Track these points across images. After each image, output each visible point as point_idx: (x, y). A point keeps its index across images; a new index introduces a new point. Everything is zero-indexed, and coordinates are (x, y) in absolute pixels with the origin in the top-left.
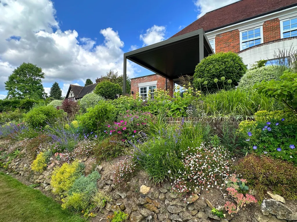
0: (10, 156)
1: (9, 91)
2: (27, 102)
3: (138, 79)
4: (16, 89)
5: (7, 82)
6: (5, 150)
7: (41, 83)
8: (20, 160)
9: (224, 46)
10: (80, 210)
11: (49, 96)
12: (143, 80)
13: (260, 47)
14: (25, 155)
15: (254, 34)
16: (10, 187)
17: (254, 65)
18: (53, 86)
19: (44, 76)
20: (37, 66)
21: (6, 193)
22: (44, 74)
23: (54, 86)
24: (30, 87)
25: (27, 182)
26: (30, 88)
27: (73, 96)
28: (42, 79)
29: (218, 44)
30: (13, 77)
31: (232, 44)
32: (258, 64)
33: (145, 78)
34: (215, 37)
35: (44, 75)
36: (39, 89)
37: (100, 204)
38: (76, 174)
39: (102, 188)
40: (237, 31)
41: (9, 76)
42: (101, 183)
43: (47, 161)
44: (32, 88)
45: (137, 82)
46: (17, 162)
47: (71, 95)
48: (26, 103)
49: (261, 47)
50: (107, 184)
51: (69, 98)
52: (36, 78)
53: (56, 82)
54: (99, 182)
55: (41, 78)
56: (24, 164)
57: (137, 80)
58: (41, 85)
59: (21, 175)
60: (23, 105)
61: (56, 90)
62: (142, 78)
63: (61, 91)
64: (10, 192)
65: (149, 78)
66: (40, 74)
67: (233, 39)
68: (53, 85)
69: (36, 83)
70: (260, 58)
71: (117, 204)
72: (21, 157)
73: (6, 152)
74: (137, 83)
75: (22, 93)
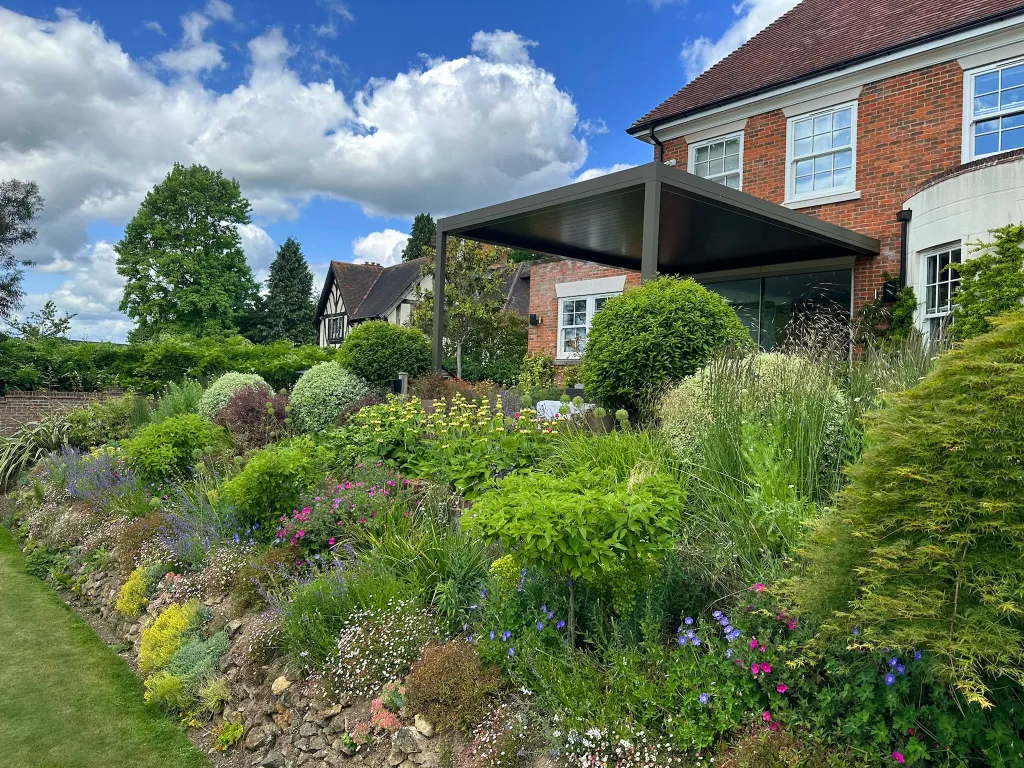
0: (86, 561)
1: (131, 279)
2: (167, 356)
3: (554, 264)
4: (152, 272)
5: (122, 243)
6: (77, 542)
7: (238, 244)
8: (106, 575)
9: (894, 138)
10: (177, 712)
11: (265, 299)
12: (573, 269)
13: (1012, 164)
14: (116, 565)
15: (1000, 90)
16: (72, 644)
17: (983, 246)
18: (279, 254)
19: (247, 215)
20: (222, 177)
21: (63, 656)
22: (246, 206)
23: (282, 256)
24: (200, 263)
25: (110, 636)
26: (197, 267)
27: (341, 308)
28: (240, 227)
29: (870, 127)
30: (141, 226)
31: (929, 130)
32: (995, 241)
34: (856, 94)
35: (249, 208)
36: (230, 268)
37: (211, 704)
38: (186, 635)
39: (225, 672)
40: (953, 71)
41: (129, 220)
42: (225, 661)
43: (151, 591)
44: (204, 267)
45: (550, 278)
46: (97, 580)
47: (336, 304)
48: (161, 360)
49: (1016, 163)
50: (236, 666)
51: (328, 316)
53: (289, 240)
54: (222, 658)
55: (237, 225)
56: (110, 587)
57: (553, 269)
58: (239, 252)
59: (102, 616)
60: (154, 365)
61: (291, 271)
62: (569, 262)
63: (311, 278)
64: (69, 655)
66: (233, 206)
67: (931, 108)
68: (280, 250)
70: (1010, 215)
71: (240, 709)
72: (106, 568)
73: (79, 547)
75: (171, 287)
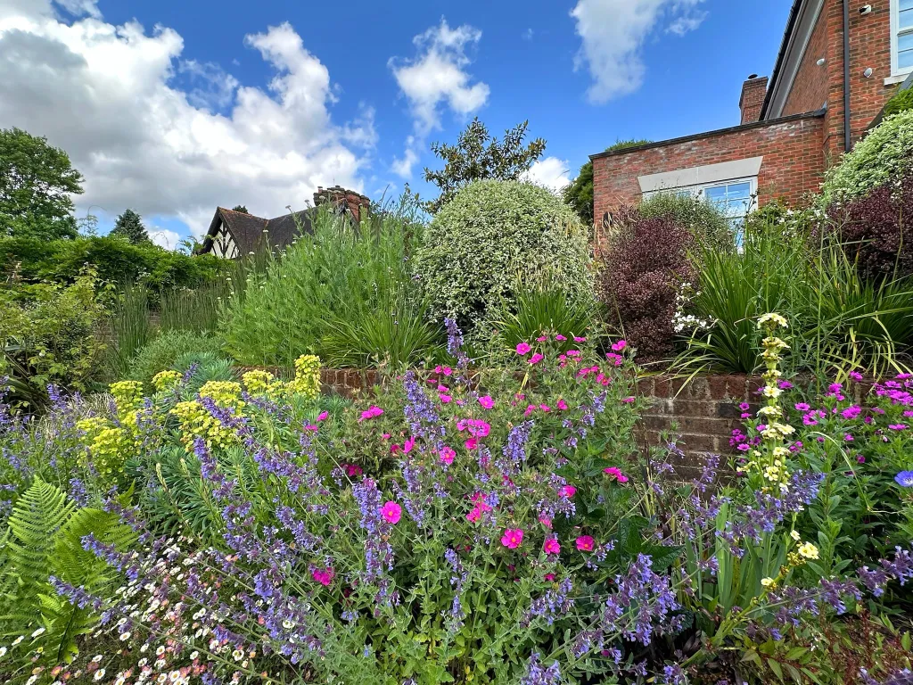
3: (636, 155)
7: (70, 212)
12: (670, 158)
19: (80, 185)
20: (48, 144)
22: (78, 176)
24: (29, 224)
26: (27, 228)
28: (72, 196)
33: (683, 146)
44: (34, 229)
45: (631, 172)
52: (50, 193)
55: (69, 193)
57: (635, 159)
62: (661, 151)
65: (712, 148)
66: (63, 175)
69: (49, 210)
74: (636, 172)
